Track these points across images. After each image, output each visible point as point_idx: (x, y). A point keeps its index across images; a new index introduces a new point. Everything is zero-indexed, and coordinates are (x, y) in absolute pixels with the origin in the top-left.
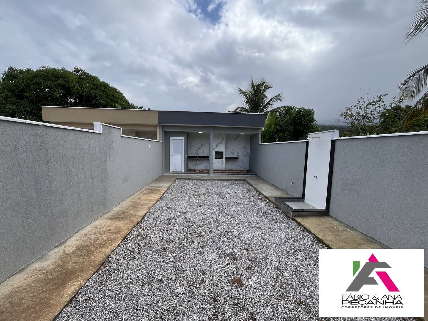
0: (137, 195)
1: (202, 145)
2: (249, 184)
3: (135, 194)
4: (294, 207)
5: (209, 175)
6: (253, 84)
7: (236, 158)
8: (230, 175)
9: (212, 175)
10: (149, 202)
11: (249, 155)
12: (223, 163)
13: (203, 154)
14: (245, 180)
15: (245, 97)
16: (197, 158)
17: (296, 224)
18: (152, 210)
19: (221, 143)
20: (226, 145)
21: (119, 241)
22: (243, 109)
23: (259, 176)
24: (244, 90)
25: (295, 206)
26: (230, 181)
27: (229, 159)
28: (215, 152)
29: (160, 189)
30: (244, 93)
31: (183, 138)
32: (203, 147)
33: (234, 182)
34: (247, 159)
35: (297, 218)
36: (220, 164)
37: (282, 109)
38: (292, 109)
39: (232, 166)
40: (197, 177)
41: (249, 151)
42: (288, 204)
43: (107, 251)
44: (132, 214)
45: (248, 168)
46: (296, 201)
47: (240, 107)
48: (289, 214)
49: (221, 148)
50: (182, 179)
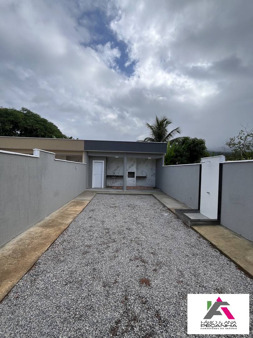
0: (65, 207)
1: (118, 167)
2: (155, 198)
3: (63, 206)
4: (192, 218)
5: (123, 190)
6: (157, 121)
7: (145, 177)
8: (140, 191)
9: (126, 191)
10: (74, 213)
11: (155, 175)
12: (134, 181)
13: (119, 174)
14: (152, 195)
15: (151, 130)
16: (114, 177)
17: (193, 232)
18: (76, 219)
19: (133, 165)
20: (137, 167)
21: (48, 245)
22: (150, 139)
23: (163, 192)
24: (151, 125)
25: (192, 216)
26: (140, 196)
27: (138, 178)
28: (128, 172)
29: (84, 201)
30: (151, 127)
31: (103, 161)
32: (118, 169)
33: (143, 196)
34: (154, 178)
35: (194, 227)
36: (132, 182)
37: (180, 139)
38: (188, 139)
39: (142, 183)
40: (114, 192)
41: (155, 172)
42: (187, 214)
43: (38, 253)
44: (60, 223)
45: (154, 185)
46: (193, 212)
47: (148, 138)
48: (187, 223)
49: (133, 169)
50: (102, 194)
